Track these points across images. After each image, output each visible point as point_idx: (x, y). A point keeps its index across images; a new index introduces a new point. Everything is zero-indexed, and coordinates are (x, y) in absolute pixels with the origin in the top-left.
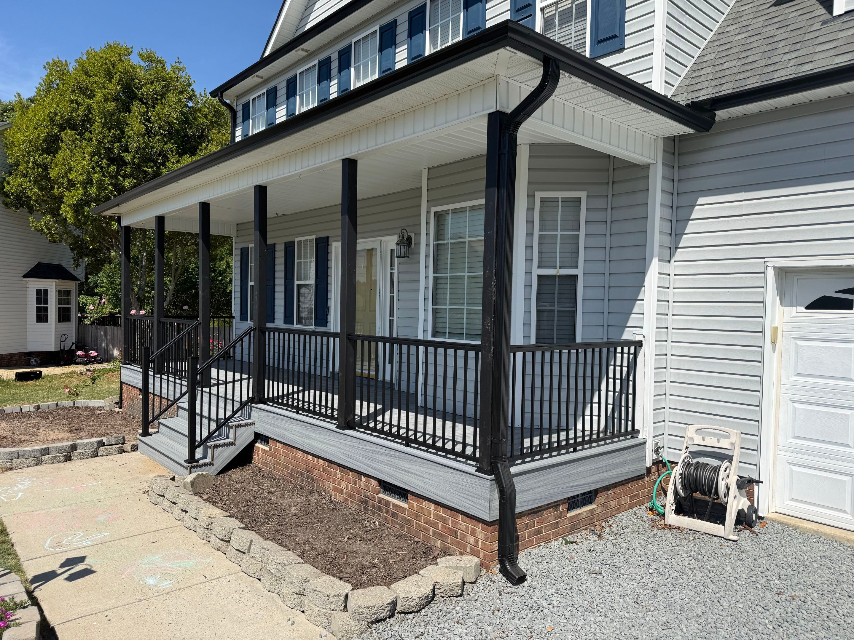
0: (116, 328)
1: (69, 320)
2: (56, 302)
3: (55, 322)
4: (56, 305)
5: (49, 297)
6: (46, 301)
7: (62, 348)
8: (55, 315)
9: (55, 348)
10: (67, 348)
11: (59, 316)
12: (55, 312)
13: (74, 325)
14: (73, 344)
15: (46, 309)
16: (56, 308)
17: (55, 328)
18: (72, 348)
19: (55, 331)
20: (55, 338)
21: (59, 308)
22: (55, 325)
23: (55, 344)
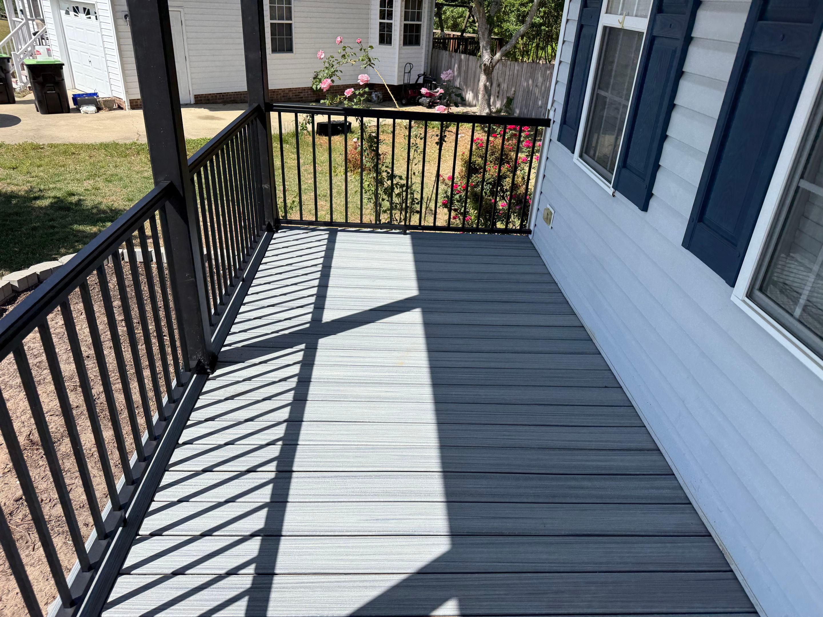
0: (471, 57)
1: (417, 42)
2: (401, 16)
3: (400, 45)
4: (401, 21)
5: (393, 9)
6: (390, 15)
7: (406, 82)
8: (400, 35)
9: (399, 80)
10: (412, 82)
11: (405, 37)
12: (400, 31)
13: (424, 51)
14: (419, 76)
15: (390, 26)
16: (401, 26)
17: (399, 54)
18: (418, 82)
19: (399, 58)
20: (399, 67)
21: (405, 25)
22: (400, 49)
23: (399, 76)
